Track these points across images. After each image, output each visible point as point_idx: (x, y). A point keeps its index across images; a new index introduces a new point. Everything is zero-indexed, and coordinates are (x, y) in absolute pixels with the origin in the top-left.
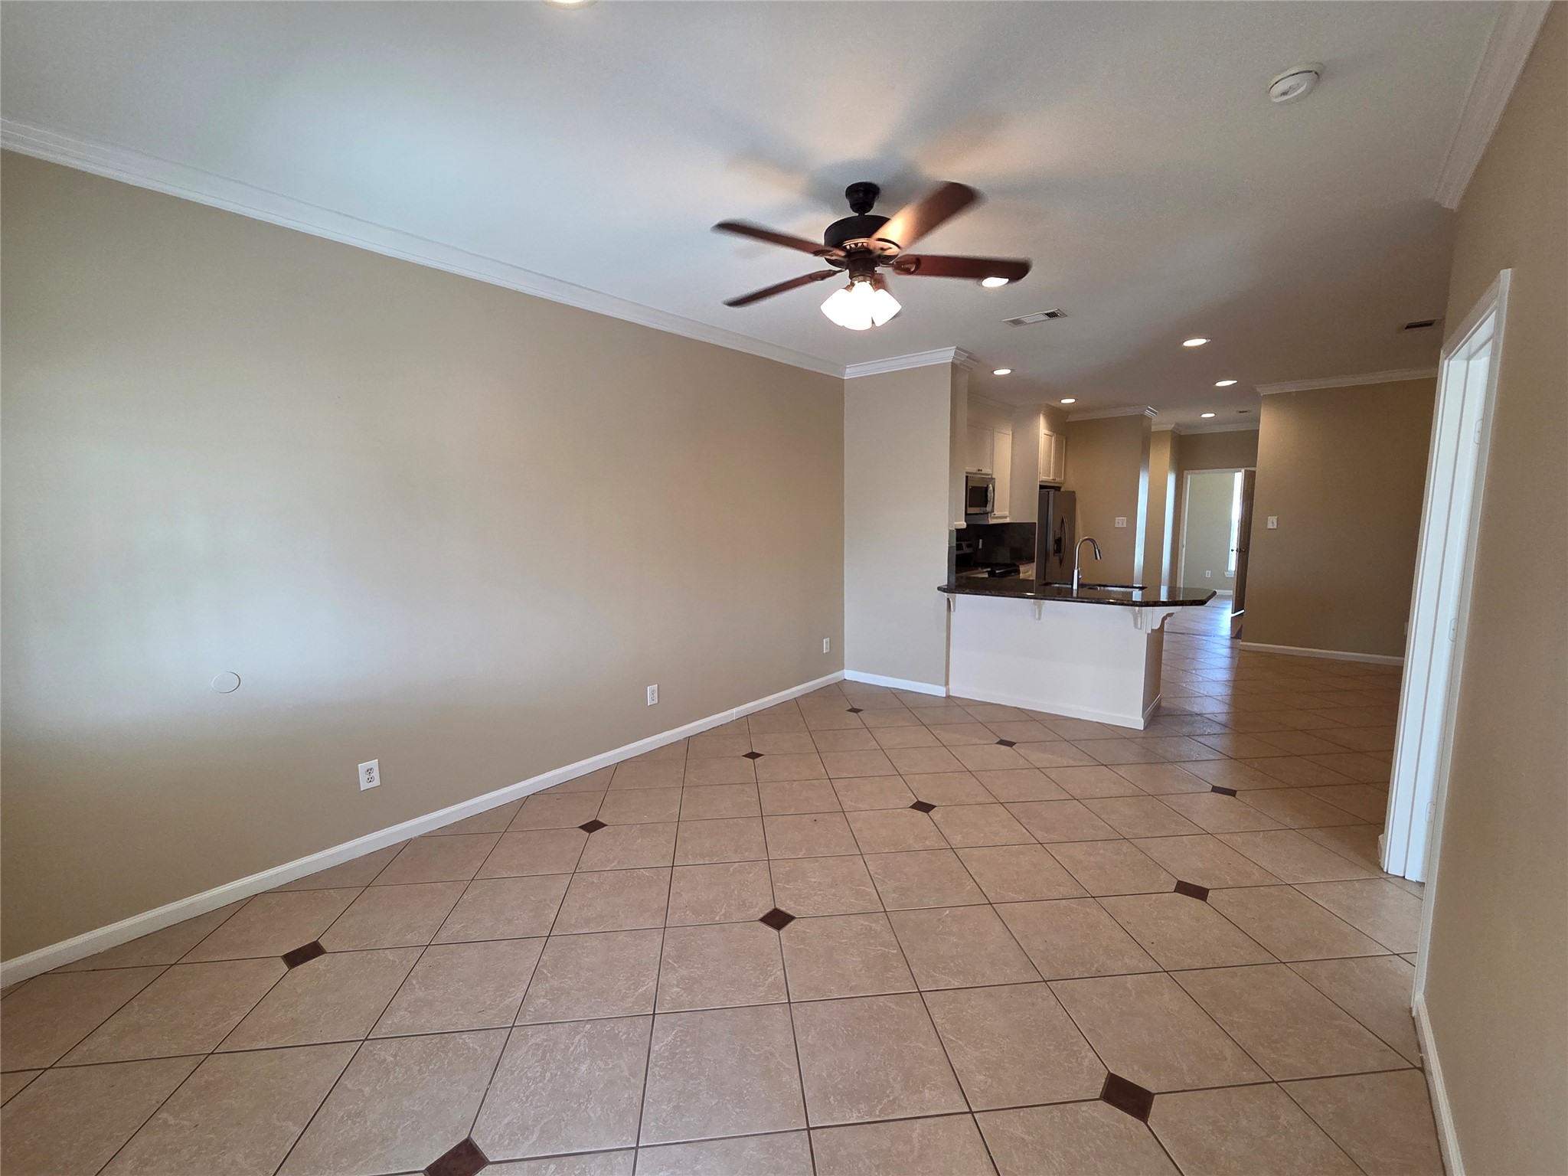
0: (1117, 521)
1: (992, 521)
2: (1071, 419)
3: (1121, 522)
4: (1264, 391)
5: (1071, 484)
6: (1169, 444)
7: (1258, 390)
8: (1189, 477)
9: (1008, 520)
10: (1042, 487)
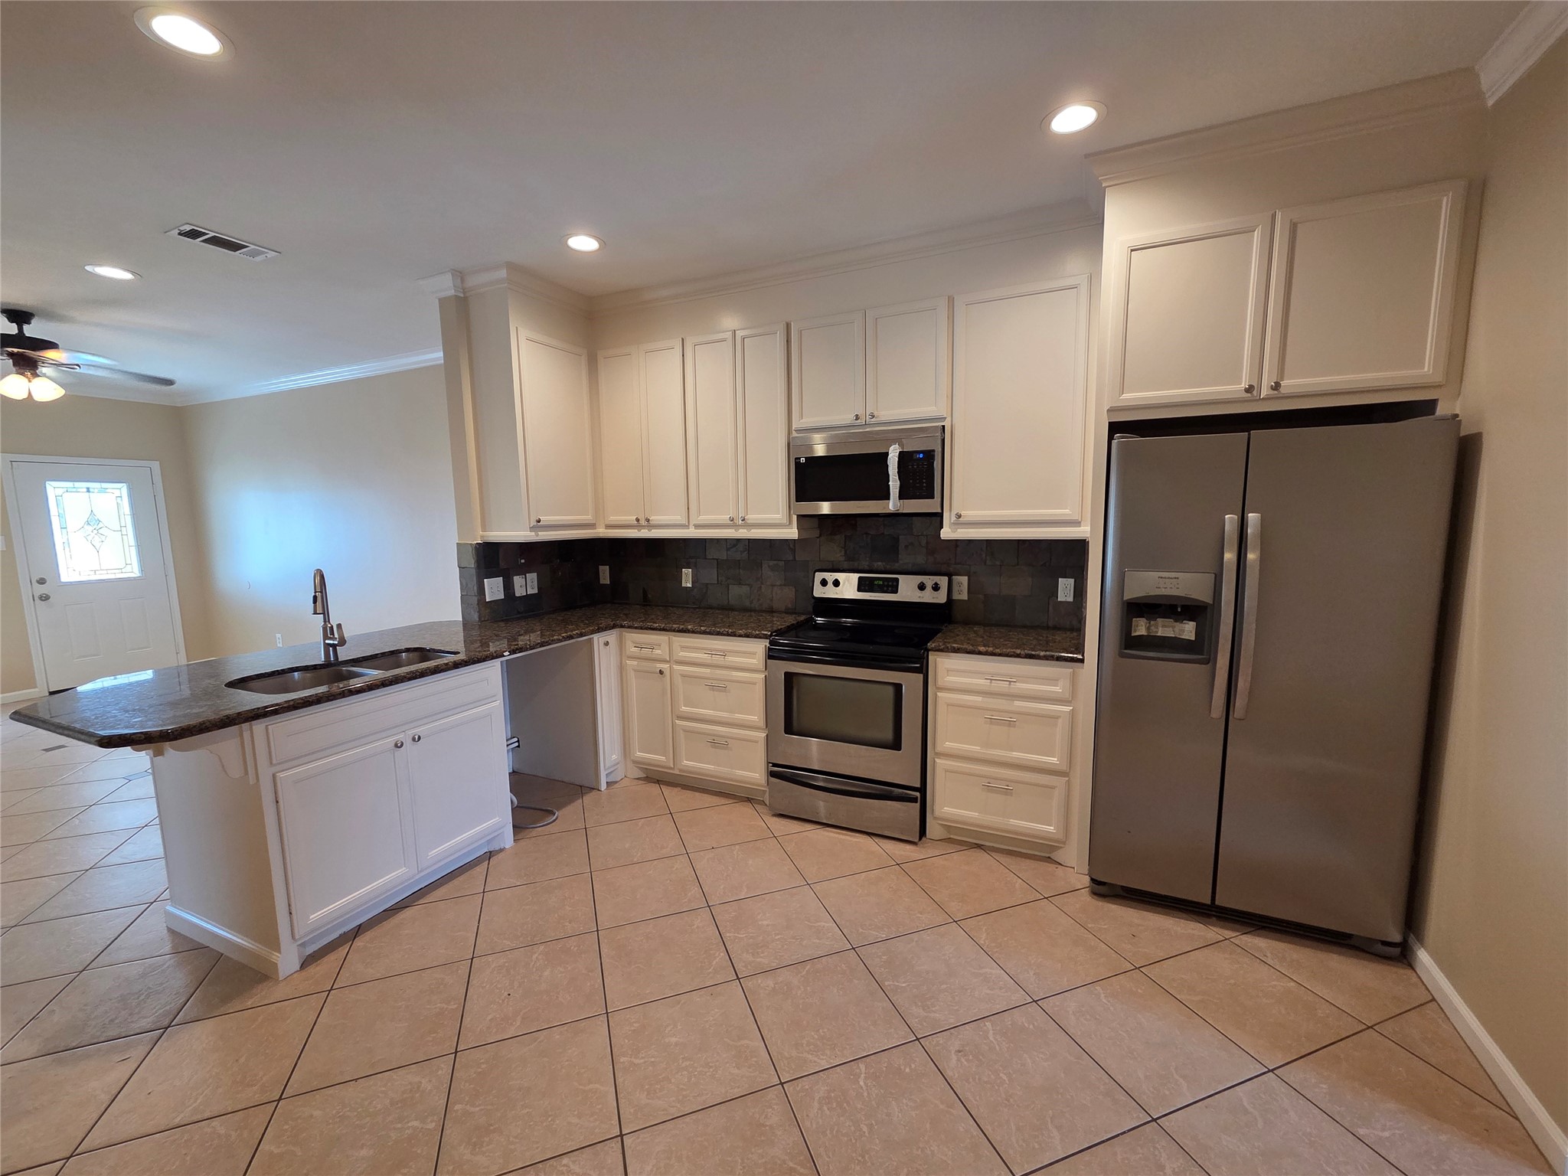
1: (946, 533)
10: (1115, 429)
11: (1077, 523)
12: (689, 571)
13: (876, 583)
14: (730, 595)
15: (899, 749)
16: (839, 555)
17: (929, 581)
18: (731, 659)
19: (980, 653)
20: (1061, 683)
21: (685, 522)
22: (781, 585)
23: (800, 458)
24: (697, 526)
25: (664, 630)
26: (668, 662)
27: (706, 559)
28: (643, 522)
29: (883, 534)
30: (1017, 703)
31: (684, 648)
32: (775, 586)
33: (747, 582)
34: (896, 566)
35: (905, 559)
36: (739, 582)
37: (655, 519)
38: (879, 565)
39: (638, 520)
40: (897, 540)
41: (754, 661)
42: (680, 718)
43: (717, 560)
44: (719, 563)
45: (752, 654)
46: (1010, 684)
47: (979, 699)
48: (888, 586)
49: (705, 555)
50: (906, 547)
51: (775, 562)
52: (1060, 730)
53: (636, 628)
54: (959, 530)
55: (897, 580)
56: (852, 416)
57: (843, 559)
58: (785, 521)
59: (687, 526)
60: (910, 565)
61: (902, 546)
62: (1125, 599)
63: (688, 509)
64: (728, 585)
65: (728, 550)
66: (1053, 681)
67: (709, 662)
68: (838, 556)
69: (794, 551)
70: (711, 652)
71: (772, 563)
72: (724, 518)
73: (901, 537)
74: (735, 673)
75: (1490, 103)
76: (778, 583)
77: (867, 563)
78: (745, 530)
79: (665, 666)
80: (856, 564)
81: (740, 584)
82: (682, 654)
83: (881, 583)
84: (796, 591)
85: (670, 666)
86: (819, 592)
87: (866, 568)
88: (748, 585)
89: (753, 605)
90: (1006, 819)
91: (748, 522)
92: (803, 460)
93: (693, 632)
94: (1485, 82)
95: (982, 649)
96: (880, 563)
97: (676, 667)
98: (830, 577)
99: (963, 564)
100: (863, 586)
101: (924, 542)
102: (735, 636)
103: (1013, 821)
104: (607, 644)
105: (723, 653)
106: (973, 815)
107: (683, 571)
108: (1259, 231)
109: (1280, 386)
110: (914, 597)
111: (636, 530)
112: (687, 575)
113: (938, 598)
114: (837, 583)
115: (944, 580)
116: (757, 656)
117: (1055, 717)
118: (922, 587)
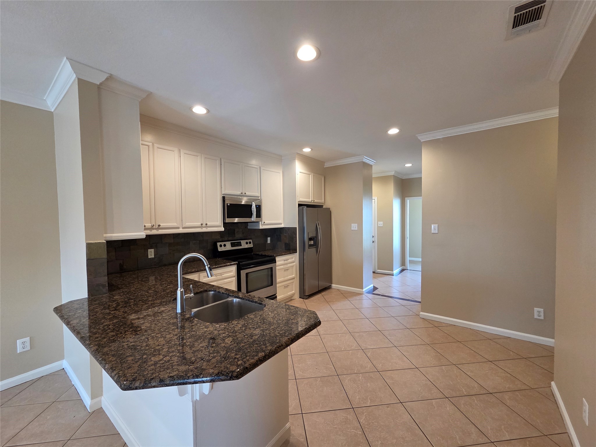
0: (352, 227)
1: (261, 227)
2: (327, 165)
3: (354, 226)
4: (423, 138)
5: (328, 204)
6: (393, 182)
7: (419, 138)
8: (408, 201)
9: (282, 226)
10: (300, 205)
11: (281, 224)
12: (153, 250)
15: (272, 285)
17: (248, 241)
19: (283, 255)
20: (294, 258)
30: (288, 265)
32: (195, 250)
34: (235, 238)
35: (237, 236)
40: (235, 230)
41: (232, 274)
44: (170, 244)
45: (231, 271)
47: (282, 266)
48: (239, 244)
49: (162, 242)
50: (237, 232)
55: (240, 242)
57: (220, 237)
58: (220, 225)
60: (240, 237)
62: (309, 237)
63: (181, 220)
66: (292, 258)
67: (216, 279)
70: (217, 275)
72: (199, 224)
74: (225, 280)
75: (325, 167)
76: (197, 249)
77: (227, 238)
78: (205, 229)
80: (224, 239)
83: (236, 243)
84: (204, 251)
86: (220, 249)
91: (208, 225)
92: (229, 204)
94: (325, 164)
98: (223, 244)
100: (233, 245)
102: (227, 266)
103: (289, 293)
105: (221, 274)
106: (283, 296)
107: (149, 250)
108: (311, 175)
109: (314, 201)
110: (246, 246)
111: (149, 231)
112: (151, 252)
113: (251, 246)
114: (225, 245)
115: (251, 241)
116: (233, 271)
117: (293, 266)
118: (247, 243)
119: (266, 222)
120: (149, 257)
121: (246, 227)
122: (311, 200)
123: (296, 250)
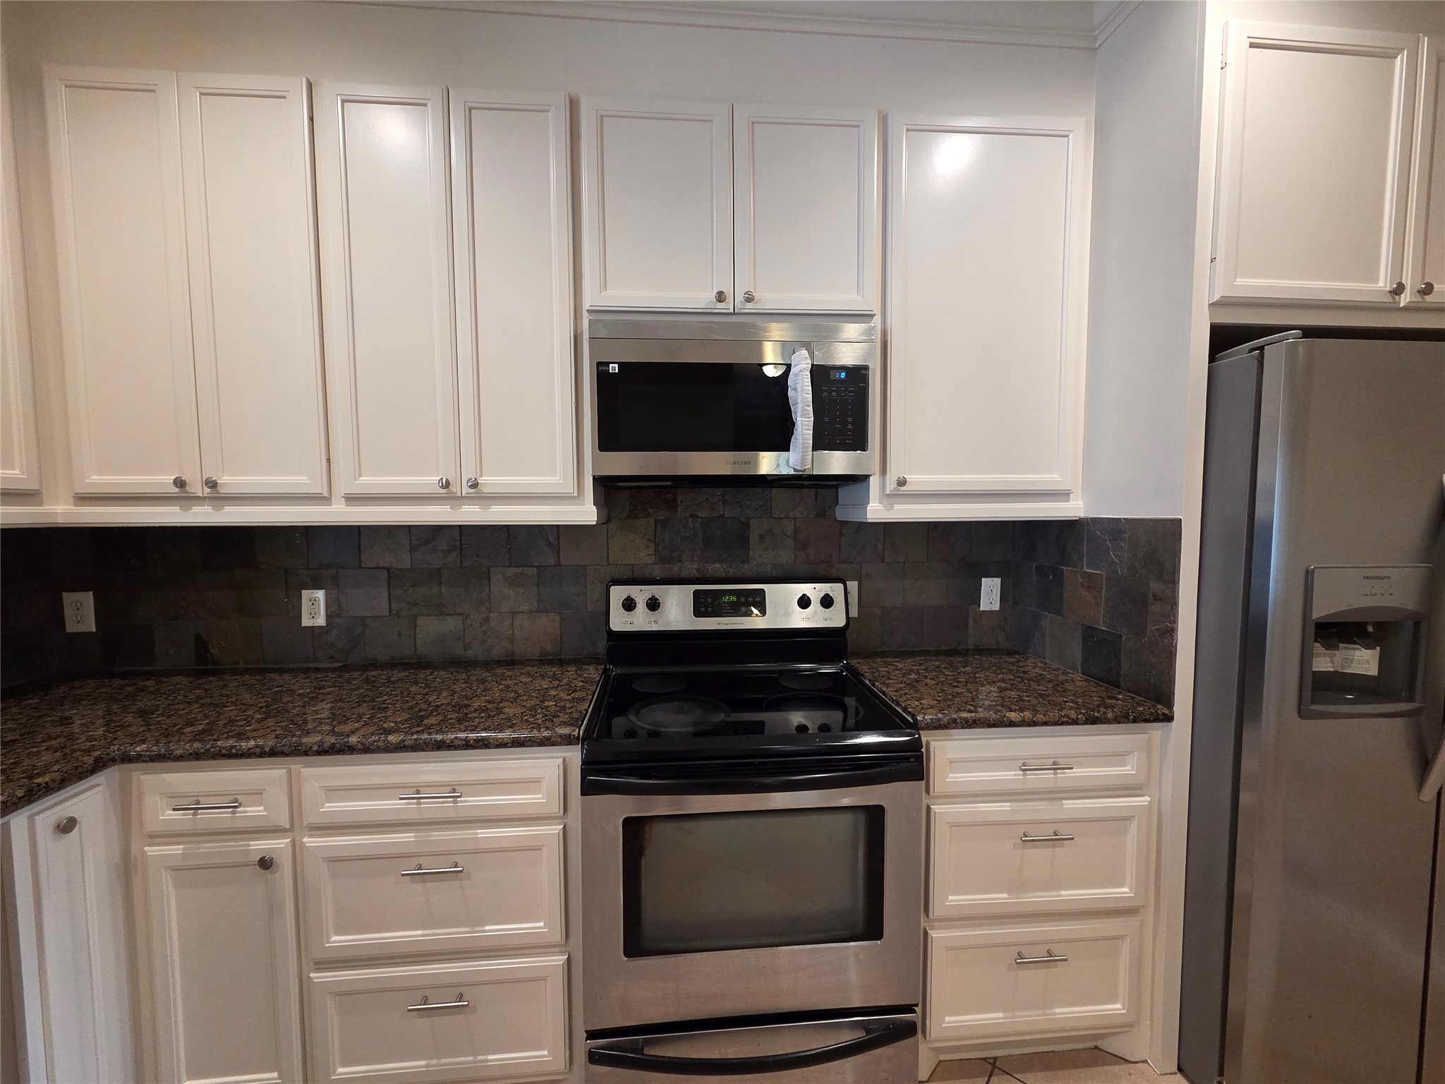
1: (876, 511)
9: (1074, 508)
11: (1063, 495)
12: (320, 594)
13: (726, 599)
14: (419, 637)
15: (879, 936)
16: (642, 555)
17: (813, 590)
18: (474, 801)
19: (1012, 724)
20: (1134, 759)
21: (320, 488)
22: (530, 612)
23: (607, 364)
24: (352, 499)
25: (273, 753)
26: (285, 830)
27: (360, 567)
28: (197, 488)
29: (722, 516)
30: (1068, 804)
31: (333, 792)
32: (517, 613)
33: (458, 611)
34: (746, 569)
35: (760, 557)
36: (440, 610)
37: (230, 481)
38: (715, 568)
39: (180, 483)
40: (746, 526)
41: (536, 798)
42: (321, 965)
43: (388, 569)
44: (393, 577)
45: (530, 784)
46: (1055, 774)
47: (1006, 806)
48: (746, 605)
49: (360, 562)
50: (762, 537)
51: (519, 570)
52: (1132, 840)
53: (180, 758)
54: (896, 507)
55: (762, 592)
56: (713, 295)
57: (651, 560)
58: (571, 488)
59: (324, 499)
60: (769, 567)
61: (754, 534)
62: (1318, 613)
63: (329, 460)
64: (415, 617)
65: (413, 549)
66: (1119, 757)
67: (415, 816)
68: (644, 556)
69: (556, 549)
70: (417, 792)
71: (510, 572)
72: (429, 481)
73: (752, 521)
74: (484, 833)
76: (526, 607)
77: (696, 566)
78: (478, 508)
79: (276, 845)
80: (676, 568)
81: (441, 613)
82: (330, 806)
83: (734, 599)
84: (562, 620)
85: (293, 843)
86: (619, 621)
87: (694, 573)
88: (461, 614)
89: (470, 652)
90: (1049, 1011)
91: (485, 490)
92: (613, 368)
93: (366, 750)
95: (1013, 716)
96: (717, 565)
97: (310, 841)
98: (641, 594)
99: (852, 563)
100: (703, 606)
101: (789, 529)
102: (486, 746)
104: (67, 826)
105: (454, 791)
106: (997, 1016)
107: (306, 594)
108: (1400, 63)
109: (1428, 289)
110: (800, 620)
111: (176, 509)
112: (314, 601)
113: (835, 618)
114: (653, 605)
115: (835, 590)
116: (544, 784)
117: (1128, 819)
118: (804, 602)
119: (918, 479)
120: (306, 622)
121: (824, 511)
122: (1384, 282)
123: (1168, 701)
